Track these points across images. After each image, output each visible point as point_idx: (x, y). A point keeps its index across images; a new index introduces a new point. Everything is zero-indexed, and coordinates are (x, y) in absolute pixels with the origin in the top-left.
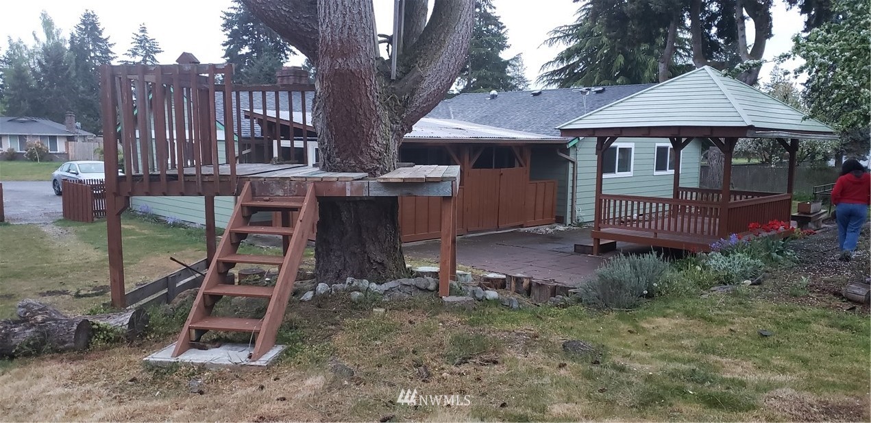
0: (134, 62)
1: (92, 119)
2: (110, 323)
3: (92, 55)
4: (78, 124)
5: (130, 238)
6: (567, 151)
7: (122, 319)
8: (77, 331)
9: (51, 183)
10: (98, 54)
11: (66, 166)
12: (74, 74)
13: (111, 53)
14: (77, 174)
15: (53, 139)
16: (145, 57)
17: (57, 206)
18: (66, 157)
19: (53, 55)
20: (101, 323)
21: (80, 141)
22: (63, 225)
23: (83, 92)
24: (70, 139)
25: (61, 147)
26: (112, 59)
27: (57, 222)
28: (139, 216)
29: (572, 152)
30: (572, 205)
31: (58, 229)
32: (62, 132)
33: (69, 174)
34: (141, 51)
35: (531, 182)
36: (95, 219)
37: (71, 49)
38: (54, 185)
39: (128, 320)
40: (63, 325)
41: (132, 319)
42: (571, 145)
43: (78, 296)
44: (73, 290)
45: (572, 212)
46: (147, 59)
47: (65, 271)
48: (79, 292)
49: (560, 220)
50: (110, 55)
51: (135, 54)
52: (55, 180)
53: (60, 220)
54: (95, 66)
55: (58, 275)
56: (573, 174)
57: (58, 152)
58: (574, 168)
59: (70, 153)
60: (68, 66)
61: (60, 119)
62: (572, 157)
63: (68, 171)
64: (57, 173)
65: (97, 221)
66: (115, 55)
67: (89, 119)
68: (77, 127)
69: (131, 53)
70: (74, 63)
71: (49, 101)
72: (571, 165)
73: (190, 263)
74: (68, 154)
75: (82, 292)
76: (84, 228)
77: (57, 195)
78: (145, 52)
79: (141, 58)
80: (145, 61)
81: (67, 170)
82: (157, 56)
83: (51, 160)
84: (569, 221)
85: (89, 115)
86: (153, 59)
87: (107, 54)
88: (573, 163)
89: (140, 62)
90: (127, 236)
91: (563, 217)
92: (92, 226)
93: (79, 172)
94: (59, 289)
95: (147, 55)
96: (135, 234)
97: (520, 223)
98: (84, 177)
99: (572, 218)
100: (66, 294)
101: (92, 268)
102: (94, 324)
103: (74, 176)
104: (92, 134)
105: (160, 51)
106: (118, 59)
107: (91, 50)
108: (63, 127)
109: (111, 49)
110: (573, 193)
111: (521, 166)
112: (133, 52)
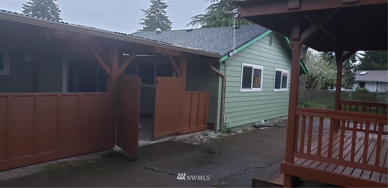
6: (217, 65)
29: (222, 67)
30: (221, 114)
35: (187, 92)
42: (222, 59)
45: (221, 120)
49: (211, 127)
56: (222, 87)
58: (223, 81)
62: (221, 72)
72: (220, 79)
84: (218, 128)
88: (222, 77)
91: (214, 124)
97: (176, 131)
99: (220, 125)
110: (221, 103)
111: (178, 76)
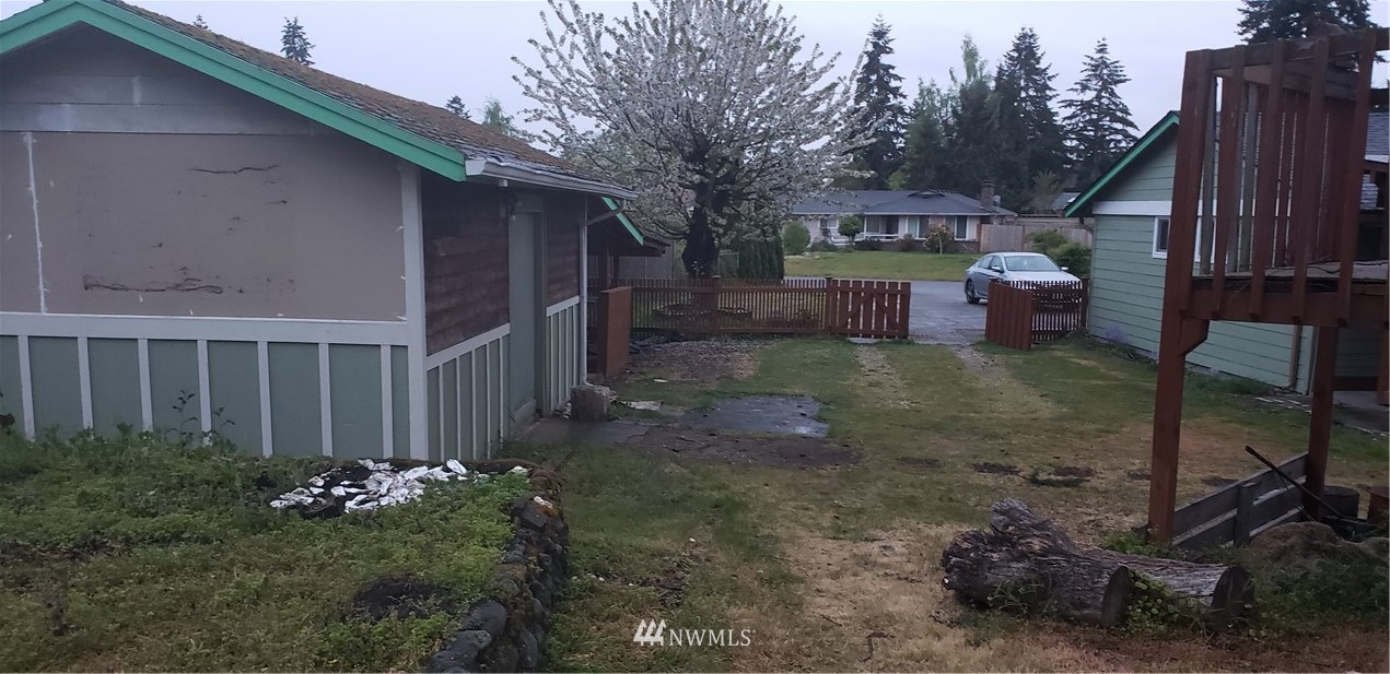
0: (1082, 101)
1: (1013, 192)
2: (1171, 582)
3: (1023, 95)
4: (997, 198)
5: (1094, 382)
7: (1199, 581)
8: (1109, 589)
9: (963, 285)
10: (1031, 93)
11: (986, 260)
12: (997, 126)
13: (1050, 89)
14: (1002, 272)
15: (962, 220)
16: (1100, 91)
17: (977, 319)
18: (976, 248)
19: (973, 97)
20: (1152, 578)
21: (995, 223)
22: (984, 351)
23: (1008, 150)
24: (984, 220)
25: (971, 233)
26: (1051, 98)
27: (976, 345)
28: (1101, 345)
31: (979, 357)
32: (974, 210)
33: (990, 272)
34: (1094, 82)
36: (1033, 346)
37: (997, 88)
38: (967, 289)
39: (1213, 587)
40: (1082, 571)
41: (1220, 588)
43: (1034, 481)
44: (1028, 472)
46: (1103, 94)
47: (1005, 430)
48: (1037, 474)
50: (1048, 92)
51: (1085, 88)
52: (969, 280)
53: (980, 343)
54: (1025, 112)
55: (994, 436)
57: (967, 239)
59: (982, 242)
60: (991, 114)
61: (973, 191)
63: (990, 268)
64: (973, 269)
65: (1034, 350)
66: (1055, 93)
67: (1009, 191)
68: (995, 204)
69: (1078, 87)
70: (998, 109)
71: (961, 166)
73: (1280, 462)
74: (979, 243)
75: (1042, 477)
76: (1018, 359)
77: (970, 302)
78: (1100, 83)
79: (1094, 94)
80: (1098, 97)
81: (987, 266)
82: (1118, 89)
83: (956, 252)
85: (1010, 186)
86: (1113, 94)
87: (1044, 91)
89: (1092, 101)
90: (1090, 379)
92: (1030, 357)
93: (1005, 268)
94: (1003, 462)
95: (1104, 88)
96: (1102, 377)
98: (1013, 277)
100: (1012, 473)
101: (1048, 431)
102: (1137, 578)
103: (997, 275)
104: (1013, 213)
105: (1124, 81)
106: (1059, 99)
107: (1022, 88)
108: (976, 204)
109: (1049, 83)
112: (1082, 84)
